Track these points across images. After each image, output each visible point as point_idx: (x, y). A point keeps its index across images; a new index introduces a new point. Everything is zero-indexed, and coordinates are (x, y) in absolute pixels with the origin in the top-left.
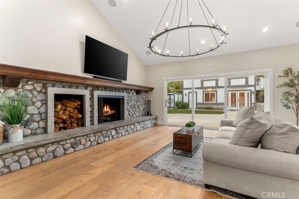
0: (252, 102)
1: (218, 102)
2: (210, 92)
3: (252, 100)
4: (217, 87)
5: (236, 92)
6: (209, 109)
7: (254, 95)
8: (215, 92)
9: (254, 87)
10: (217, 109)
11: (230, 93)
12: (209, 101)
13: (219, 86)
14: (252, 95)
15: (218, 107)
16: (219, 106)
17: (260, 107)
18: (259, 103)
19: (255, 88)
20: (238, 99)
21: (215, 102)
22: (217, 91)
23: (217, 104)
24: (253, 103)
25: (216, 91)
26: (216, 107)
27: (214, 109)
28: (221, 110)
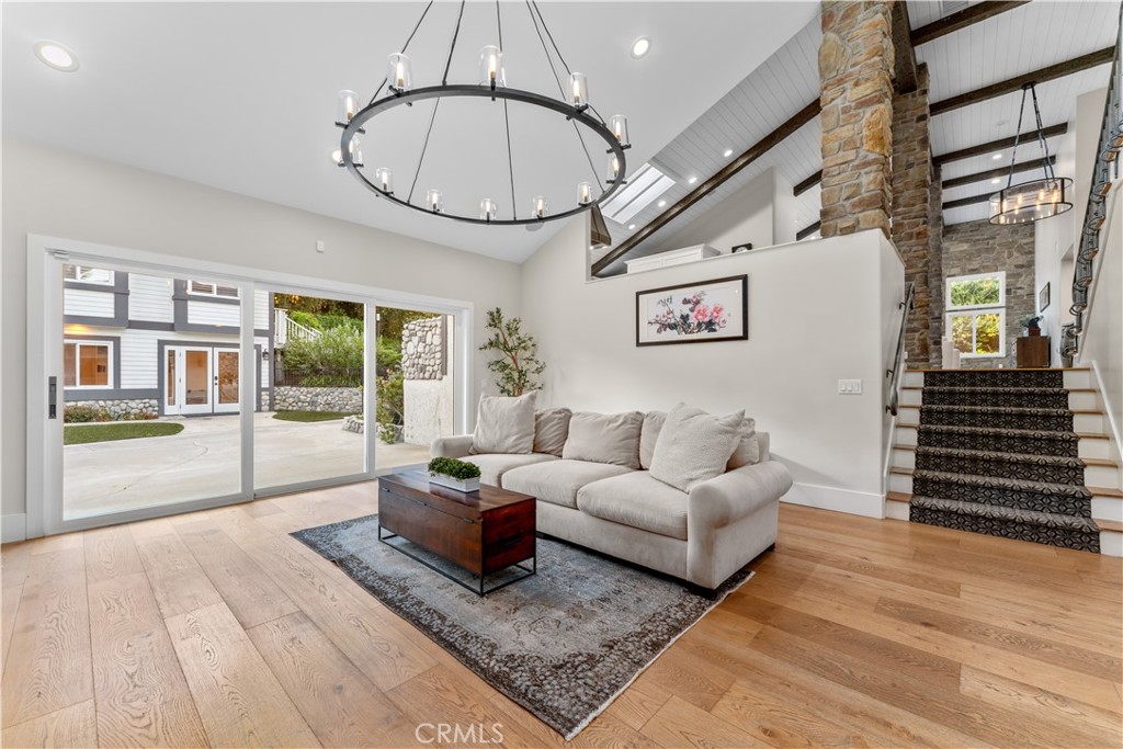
0: (263, 386)
1: (123, 387)
2: (79, 343)
3: (263, 378)
4: (122, 320)
5: (209, 350)
6: (78, 420)
7: (267, 362)
8: (110, 345)
9: (267, 339)
10: (127, 416)
11: (181, 352)
12: (75, 384)
13: (130, 318)
14: (263, 362)
15: (123, 406)
16: (133, 404)
17: (284, 401)
18: (282, 388)
19: (271, 342)
20: (216, 374)
21: (110, 386)
22: (122, 340)
23: (119, 394)
24: (265, 389)
25: (117, 341)
26: (117, 409)
27: (106, 417)
28: (147, 418)
